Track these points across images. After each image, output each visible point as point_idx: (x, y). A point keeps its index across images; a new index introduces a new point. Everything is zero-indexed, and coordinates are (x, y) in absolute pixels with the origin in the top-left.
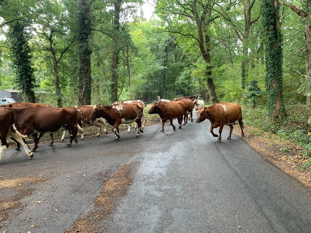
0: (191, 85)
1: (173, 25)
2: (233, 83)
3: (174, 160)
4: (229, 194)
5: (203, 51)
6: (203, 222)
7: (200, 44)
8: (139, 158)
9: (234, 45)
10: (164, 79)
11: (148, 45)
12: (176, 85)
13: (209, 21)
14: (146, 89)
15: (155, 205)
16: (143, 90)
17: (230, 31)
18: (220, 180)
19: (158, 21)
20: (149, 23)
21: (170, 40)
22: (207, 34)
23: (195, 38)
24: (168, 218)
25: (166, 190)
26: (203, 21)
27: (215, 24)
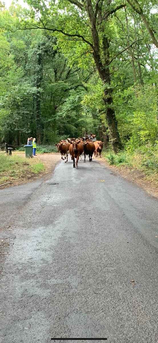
0: (80, 120)
1: (51, 17)
2: (144, 117)
3: (63, 238)
4: (151, 286)
5: (99, 64)
6: (117, 333)
7: (95, 51)
8: (7, 236)
9: (145, 56)
10: (38, 109)
11: (10, 52)
12: (57, 119)
13: (108, 14)
14: (9, 125)
15: (40, 310)
16: (5, 127)
17: (139, 32)
18: (135, 265)
19: (25, 10)
20: (10, 13)
21: (45, 44)
22: (105, 35)
23: (86, 42)
24: (61, 331)
25: (56, 285)
26: (99, 12)
27: (117, 19)
